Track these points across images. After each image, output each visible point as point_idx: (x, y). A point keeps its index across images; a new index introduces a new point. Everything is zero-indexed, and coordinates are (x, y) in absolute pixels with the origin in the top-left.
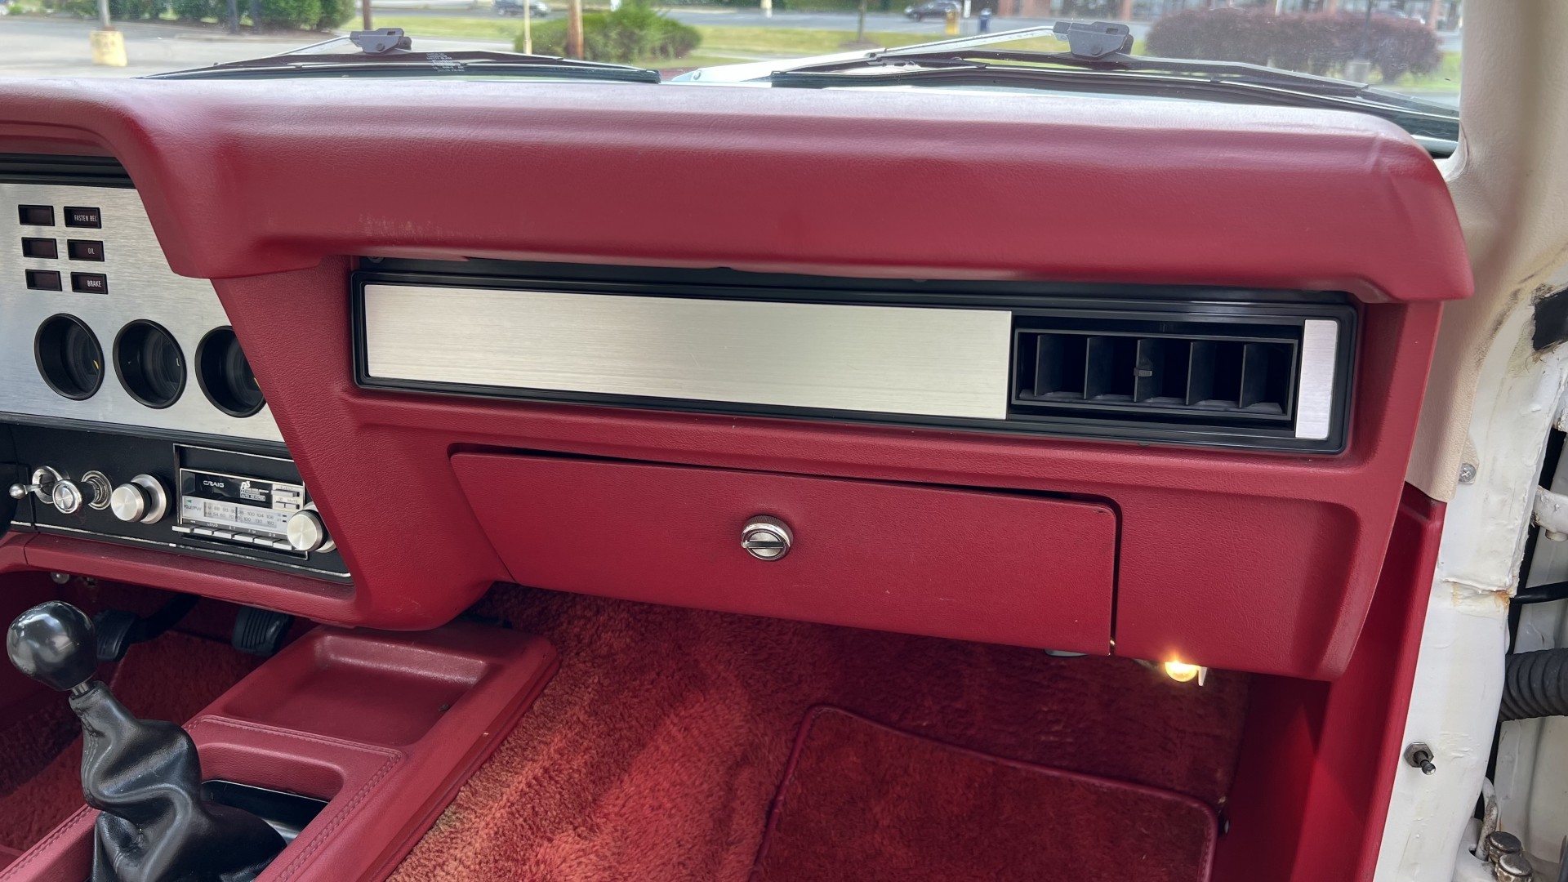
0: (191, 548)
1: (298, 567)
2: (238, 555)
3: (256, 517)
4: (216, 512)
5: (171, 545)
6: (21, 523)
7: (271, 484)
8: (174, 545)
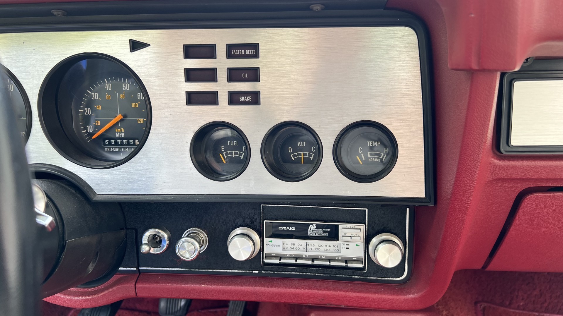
0: (271, 272)
1: (358, 277)
2: (309, 274)
3: (325, 247)
4: (292, 247)
5: (254, 272)
6: (128, 269)
7: (338, 225)
8: (257, 272)
